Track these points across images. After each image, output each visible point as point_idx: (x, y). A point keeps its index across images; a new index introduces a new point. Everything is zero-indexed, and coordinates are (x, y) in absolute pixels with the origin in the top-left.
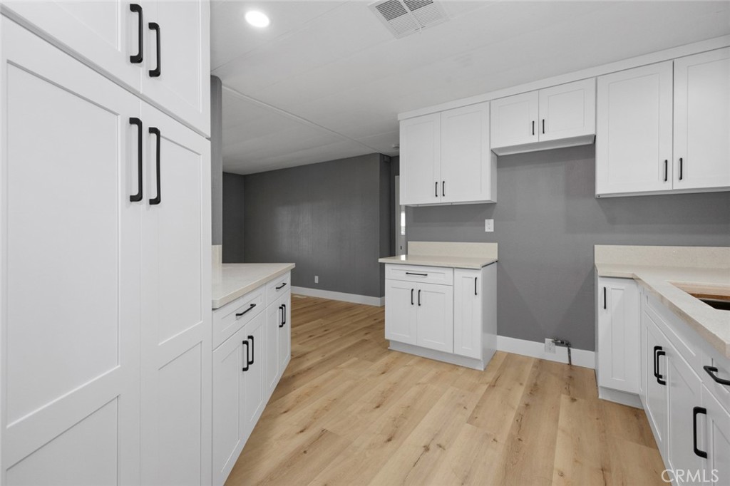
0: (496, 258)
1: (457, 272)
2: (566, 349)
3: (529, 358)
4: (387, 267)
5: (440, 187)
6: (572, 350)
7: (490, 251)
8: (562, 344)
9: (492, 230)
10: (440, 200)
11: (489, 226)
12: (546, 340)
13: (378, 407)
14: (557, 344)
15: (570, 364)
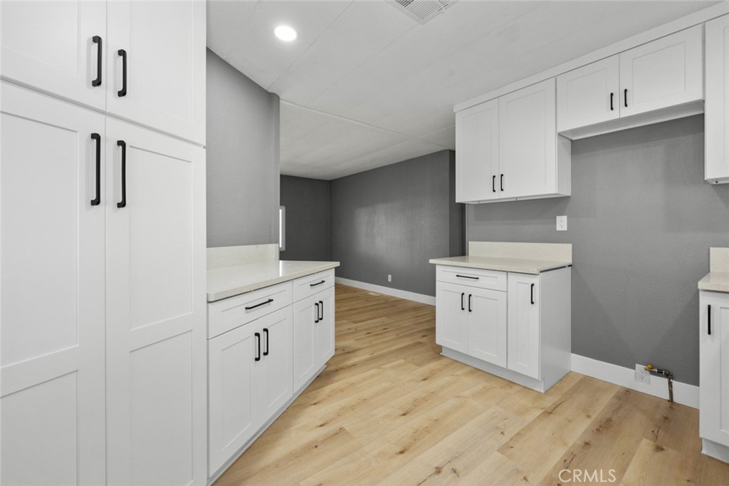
0: (570, 261)
1: (510, 276)
2: (666, 380)
3: (612, 385)
4: (438, 269)
5: (498, 181)
6: (675, 383)
7: (563, 253)
8: (660, 373)
9: (565, 228)
10: (498, 196)
11: (562, 223)
12: (638, 366)
13: (404, 415)
14: (652, 373)
15: (671, 400)
